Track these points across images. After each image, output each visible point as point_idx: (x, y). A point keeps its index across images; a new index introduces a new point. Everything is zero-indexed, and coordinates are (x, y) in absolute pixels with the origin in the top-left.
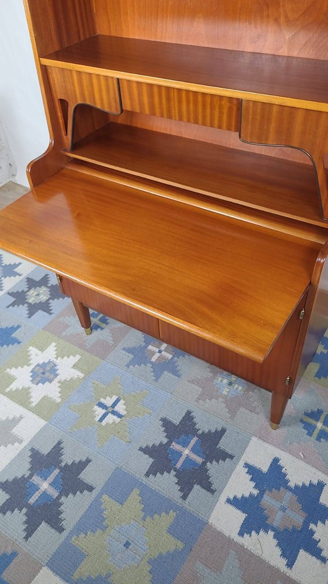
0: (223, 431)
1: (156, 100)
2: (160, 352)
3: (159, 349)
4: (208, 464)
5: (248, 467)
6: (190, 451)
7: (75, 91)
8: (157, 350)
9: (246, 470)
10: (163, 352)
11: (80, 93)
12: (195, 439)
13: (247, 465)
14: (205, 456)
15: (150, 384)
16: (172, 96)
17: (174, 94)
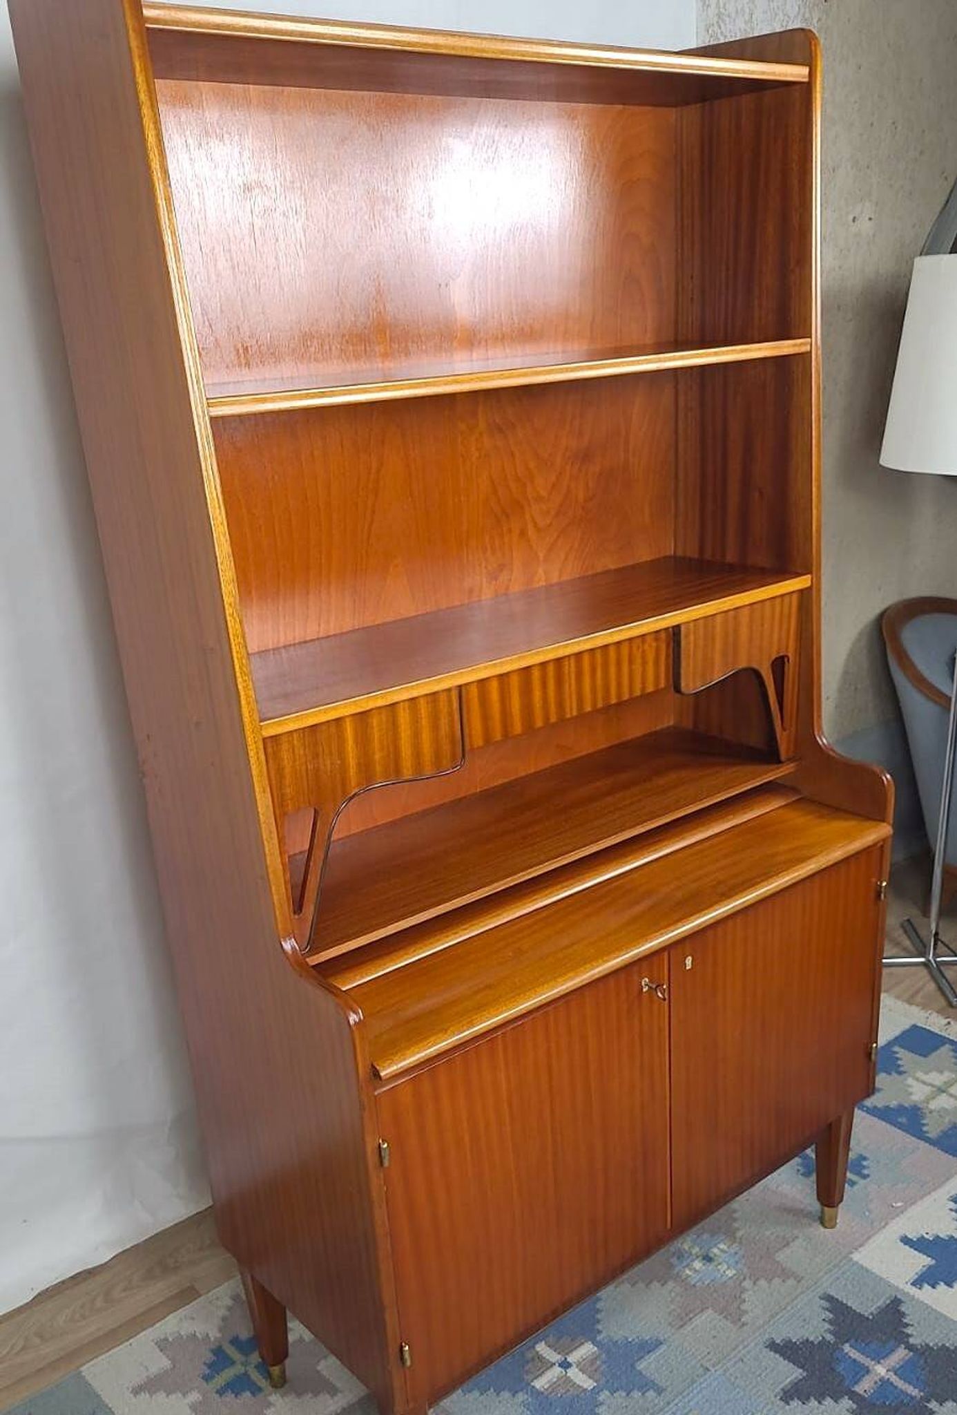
0: (829, 1298)
1: (537, 694)
2: (565, 1365)
3: (557, 1364)
4: (911, 1340)
5: (922, 1281)
6: (879, 1363)
7: (344, 768)
8: (557, 1370)
9: (926, 1287)
10: (569, 1360)
11: (359, 764)
12: (847, 1348)
13: (918, 1283)
14: (892, 1342)
15: (669, 1403)
16: (566, 672)
17: (569, 667)
